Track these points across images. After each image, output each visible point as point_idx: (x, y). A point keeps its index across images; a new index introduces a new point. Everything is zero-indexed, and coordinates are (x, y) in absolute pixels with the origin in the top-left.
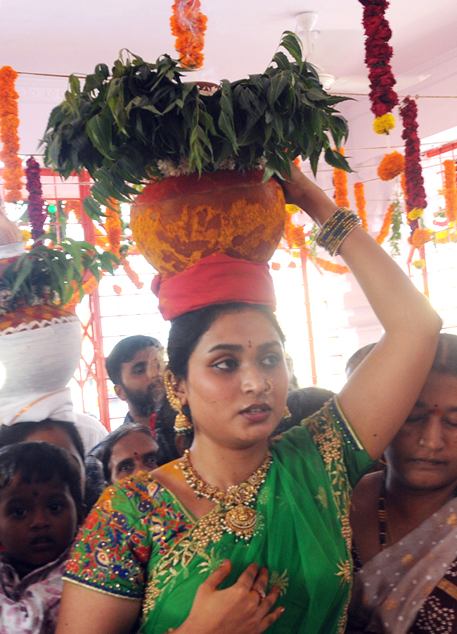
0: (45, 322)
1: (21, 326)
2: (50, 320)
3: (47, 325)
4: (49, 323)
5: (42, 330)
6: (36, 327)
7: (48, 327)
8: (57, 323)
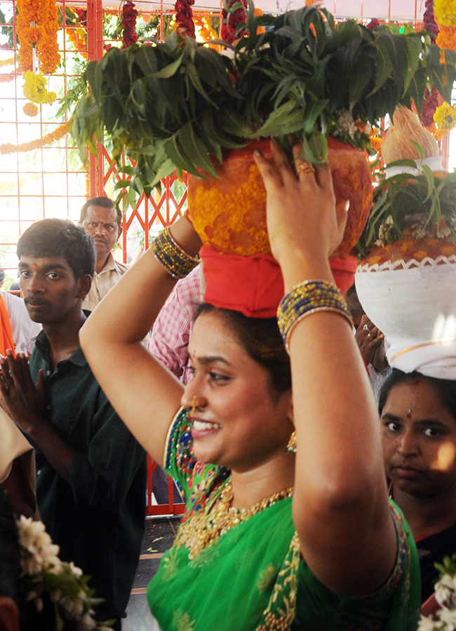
0: (413, 261)
1: (386, 265)
2: (419, 260)
3: (413, 266)
4: (417, 263)
5: (406, 271)
6: (400, 267)
7: (414, 269)
8: (427, 263)
